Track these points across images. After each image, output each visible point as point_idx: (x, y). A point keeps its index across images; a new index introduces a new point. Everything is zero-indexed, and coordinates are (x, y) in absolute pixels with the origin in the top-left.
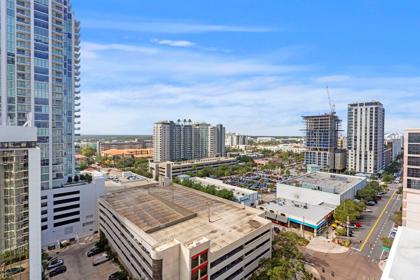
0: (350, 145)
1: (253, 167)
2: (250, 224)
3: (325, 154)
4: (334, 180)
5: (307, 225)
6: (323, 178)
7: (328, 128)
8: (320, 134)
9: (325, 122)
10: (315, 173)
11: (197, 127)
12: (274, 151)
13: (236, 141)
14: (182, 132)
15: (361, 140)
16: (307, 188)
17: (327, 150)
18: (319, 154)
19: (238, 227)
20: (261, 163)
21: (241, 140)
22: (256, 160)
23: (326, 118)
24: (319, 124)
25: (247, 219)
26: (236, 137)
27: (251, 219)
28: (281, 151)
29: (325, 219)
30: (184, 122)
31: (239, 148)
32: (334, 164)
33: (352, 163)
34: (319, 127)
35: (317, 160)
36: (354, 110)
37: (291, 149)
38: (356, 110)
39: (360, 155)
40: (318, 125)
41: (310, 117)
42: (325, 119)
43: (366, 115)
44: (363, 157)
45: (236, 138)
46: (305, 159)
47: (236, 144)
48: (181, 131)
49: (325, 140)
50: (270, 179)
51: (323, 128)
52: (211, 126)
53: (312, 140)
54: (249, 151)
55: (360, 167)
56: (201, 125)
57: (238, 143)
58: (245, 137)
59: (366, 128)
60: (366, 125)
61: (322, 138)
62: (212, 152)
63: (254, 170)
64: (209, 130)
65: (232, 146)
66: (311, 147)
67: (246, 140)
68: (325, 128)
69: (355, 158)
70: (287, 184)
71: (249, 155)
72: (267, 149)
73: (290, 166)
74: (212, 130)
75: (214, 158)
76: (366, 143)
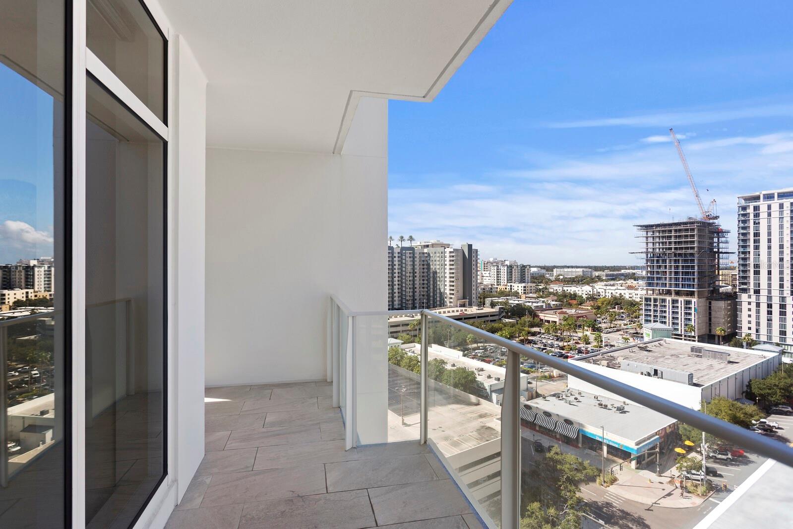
0: (745, 284)
1: (532, 326)
2: (480, 434)
3: (688, 302)
4: (698, 356)
5: (617, 446)
6: (673, 352)
7: (693, 248)
8: (675, 261)
9: (686, 236)
10: (659, 342)
11: (426, 250)
12: (584, 296)
13: (506, 276)
14: (396, 259)
15: (770, 273)
16: (631, 372)
17: (691, 294)
18: (674, 302)
19: (453, 437)
20: (551, 319)
21: (516, 274)
22: (541, 313)
23: (689, 226)
24: (673, 240)
25: (477, 424)
26: (506, 268)
27: (483, 425)
28: (599, 296)
29: (657, 436)
30: (399, 240)
31: (511, 289)
32: (710, 324)
33: (750, 322)
34: (673, 246)
35: (669, 315)
36: (752, 208)
37: (619, 292)
38: (756, 208)
39: (770, 306)
40: (670, 243)
41: (652, 226)
42: (687, 230)
43: (781, 218)
44: (776, 309)
45: (506, 271)
46: (643, 312)
47: (506, 281)
48: (395, 257)
49: (687, 273)
50: (563, 352)
51: (681, 248)
52: (452, 248)
53: (658, 273)
54: (531, 295)
55: (770, 331)
56: (433, 245)
57: (510, 280)
58: (523, 267)
59: (781, 247)
60: (781, 239)
61: (680, 270)
62: (452, 296)
63: (534, 334)
64: (447, 255)
65: (498, 285)
66: (658, 288)
67: (526, 273)
68: (687, 248)
69: (758, 312)
70: (591, 363)
71: (530, 304)
72: (569, 291)
73: (612, 326)
74: (452, 254)
75: (455, 309)
76: (782, 279)
